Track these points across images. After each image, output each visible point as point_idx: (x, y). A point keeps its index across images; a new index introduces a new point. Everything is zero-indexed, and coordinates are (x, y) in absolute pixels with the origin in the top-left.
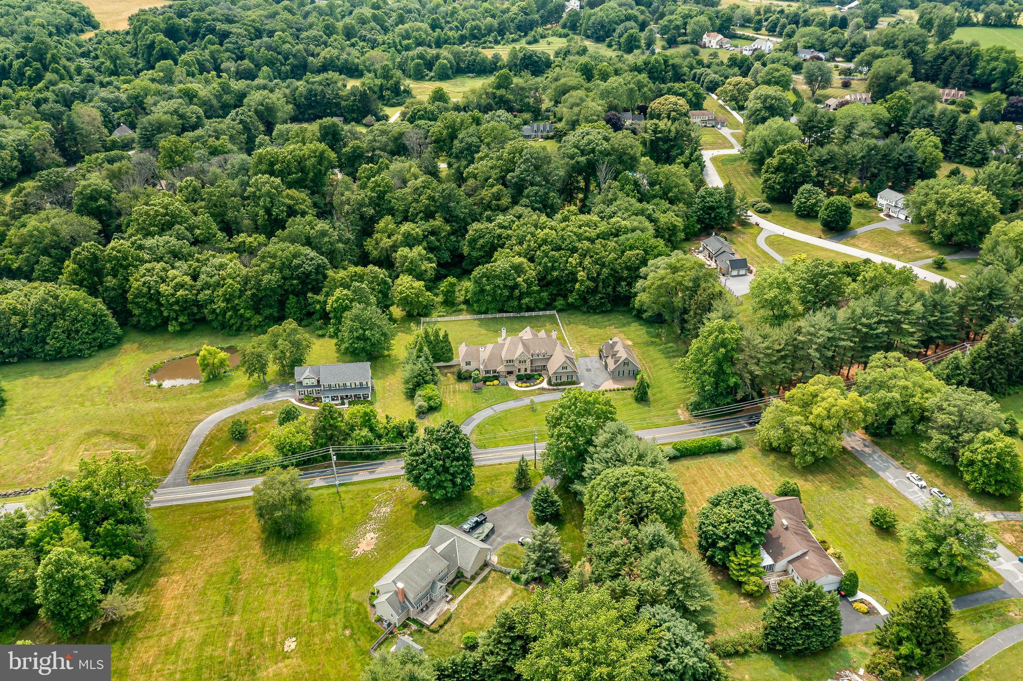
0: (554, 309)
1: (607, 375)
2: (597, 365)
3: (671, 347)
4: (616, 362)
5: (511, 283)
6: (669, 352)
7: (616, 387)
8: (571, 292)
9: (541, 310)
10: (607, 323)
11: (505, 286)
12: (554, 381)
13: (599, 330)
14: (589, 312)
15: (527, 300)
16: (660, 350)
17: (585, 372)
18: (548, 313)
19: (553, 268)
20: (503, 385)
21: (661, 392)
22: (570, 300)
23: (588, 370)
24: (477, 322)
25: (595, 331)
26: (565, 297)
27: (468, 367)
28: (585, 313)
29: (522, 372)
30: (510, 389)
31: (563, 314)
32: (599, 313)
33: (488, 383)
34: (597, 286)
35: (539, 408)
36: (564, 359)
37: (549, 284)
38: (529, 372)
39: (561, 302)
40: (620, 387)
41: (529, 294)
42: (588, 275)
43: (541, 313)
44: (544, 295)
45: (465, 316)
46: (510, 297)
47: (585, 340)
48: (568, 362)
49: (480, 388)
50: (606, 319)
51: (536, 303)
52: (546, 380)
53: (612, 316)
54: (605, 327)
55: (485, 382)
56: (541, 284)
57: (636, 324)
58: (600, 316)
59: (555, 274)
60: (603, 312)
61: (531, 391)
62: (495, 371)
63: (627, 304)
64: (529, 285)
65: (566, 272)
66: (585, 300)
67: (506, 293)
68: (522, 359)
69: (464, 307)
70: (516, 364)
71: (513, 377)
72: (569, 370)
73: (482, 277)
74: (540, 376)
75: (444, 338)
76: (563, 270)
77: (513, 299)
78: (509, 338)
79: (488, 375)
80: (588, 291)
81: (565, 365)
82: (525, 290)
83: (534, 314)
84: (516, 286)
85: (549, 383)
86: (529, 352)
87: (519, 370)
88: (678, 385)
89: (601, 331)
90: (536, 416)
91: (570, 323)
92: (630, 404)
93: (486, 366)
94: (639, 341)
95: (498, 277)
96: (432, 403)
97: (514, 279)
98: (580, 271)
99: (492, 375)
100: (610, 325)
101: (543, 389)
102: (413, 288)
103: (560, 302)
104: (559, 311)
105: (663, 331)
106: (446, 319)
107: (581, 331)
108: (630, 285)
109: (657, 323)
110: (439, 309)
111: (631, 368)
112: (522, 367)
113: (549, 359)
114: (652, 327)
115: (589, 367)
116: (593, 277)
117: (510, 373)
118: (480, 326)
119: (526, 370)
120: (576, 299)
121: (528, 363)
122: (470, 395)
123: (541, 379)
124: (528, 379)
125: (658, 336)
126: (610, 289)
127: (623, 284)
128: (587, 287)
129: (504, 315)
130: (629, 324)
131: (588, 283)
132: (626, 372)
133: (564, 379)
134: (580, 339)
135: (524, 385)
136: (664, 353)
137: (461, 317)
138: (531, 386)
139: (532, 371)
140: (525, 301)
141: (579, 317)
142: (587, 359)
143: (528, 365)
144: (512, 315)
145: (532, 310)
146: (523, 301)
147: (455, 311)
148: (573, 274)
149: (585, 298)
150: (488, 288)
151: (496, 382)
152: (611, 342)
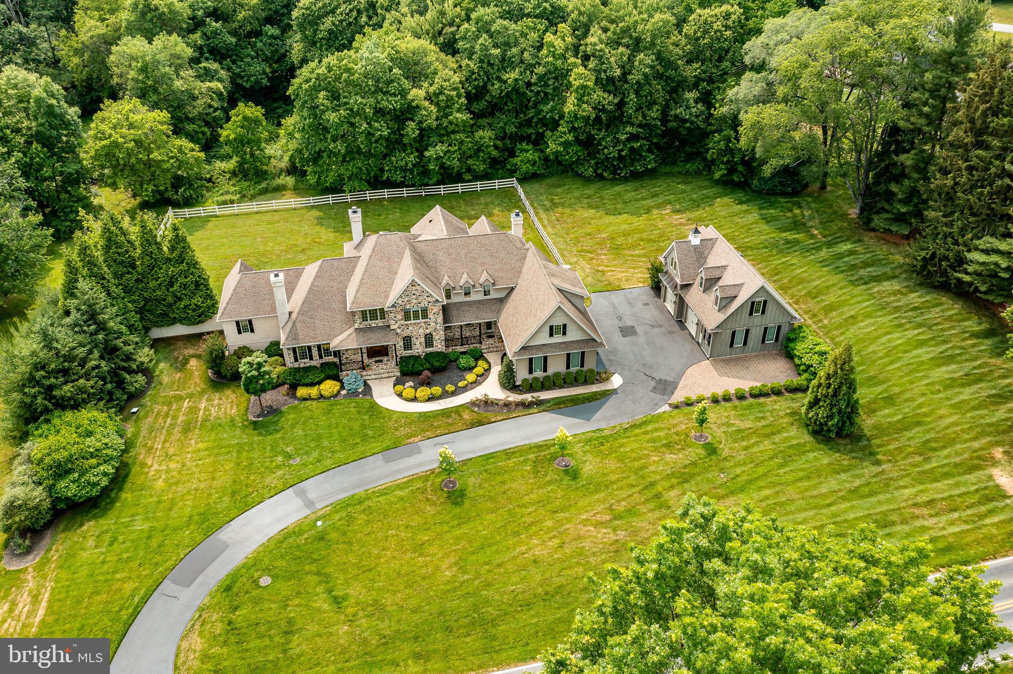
0: (511, 173)
1: (689, 346)
2: (651, 313)
3: (851, 253)
4: (725, 302)
5: (391, 103)
6: (854, 267)
7: (732, 383)
8: (554, 125)
9: (477, 178)
10: (650, 202)
11: (380, 112)
12: (521, 374)
13: (635, 219)
14: (600, 177)
15: (440, 149)
16: (823, 263)
17: (618, 337)
18: (497, 184)
19: (506, 62)
20: (353, 394)
21: (890, 400)
22: (552, 147)
23: (627, 331)
24: (316, 213)
25: (621, 222)
26: (538, 141)
27: (246, 339)
28: (588, 180)
29: (419, 349)
30: (375, 410)
31: (536, 186)
32: (625, 180)
33: (302, 392)
34: (621, 105)
35: (471, 482)
36: (555, 301)
37: (494, 109)
38: (439, 346)
39: (530, 155)
40: (746, 385)
41: (443, 133)
42: (597, 71)
43: (479, 186)
44: (485, 135)
45: (290, 201)
46: (395, 143)
47: (601, 243)
48: (568, 308)
49: (273, 411)
50: (644, 192)
51: (464, 157)
52: (497, 369)
53: (660, 185)
54: (648, 211)
55: (294, 387)
56: (475, 107)
57: (726, 200)
58: (629, 186)
59: (512, 76)
60: (635, 176)
61: (445, 413)
62: (323, 350)
63: (699, 155)
64: (445, 109)
65: (540, 70)
66: (588, 143)
67: (382, 129)
68: (413, 306)
69: (290, 181)
70: (396, 322)
71: (390, 367)
72: (573, 335)
73: (316, 89)
74: (479, 356)
75: (172, 249)
76: (531, 67)
77: (404, 148)
78: (372, 239)
79: (304, 363)
80: (598, 119)
81: (558, 321)
82: (432, 122)
83: (460, 187)
84: (408, 112)
85: (509, 381)
86: (436, 284)
87: (408, 343)
88: (943, 372)
89: (639, 222)
90: (463, 521)
91: (555, 205)
92: (800, 450)
93: (293, 334)
94: (756, 240)
95: (357, 87)
96: (68, 488)
97: (403, 93)
98: (575, 65)
99: (316, 362)
100: (659, 206)
101: (487, 403)
102: (131, 126)
103: (526, 156)
104: (523, 180)
105: (805, 212)
106: (236, 209)
107: (584, 222)
108: (707, 99)
109: (784, 194)
110: (225, 188)
111: (771, 319)
112: (417, 330)
113: (502, 301)
114: (772, 205)
115: (629, 322)
116: (611, 80)
117: (378, 353)
118: (320, 221)
119: (429, 340)
120: (566, 144)
121: (435, 319)
122: (239, 437)
123: (482, 365)
124: (436, 371)
125: (797, 225)
126: (654, 113)
127: (691, 95)
128: (599, 108)
129: (386, 193)
130: (708, 200)
131: (599, 95)
132: (756, 335)
133: (557, 366)
134: (588, 243)
135: (424, 391)
136: (838, 270)
137: (276, 203)
138: (445, 395)
139: (449, 341)
140: (436, 151)
141: (577, 190)
142: (617, 298)
143: (435, 323)
144: (405, 192)
145: (458, 178)
146: (430, 153)
147: (265, 191)
148: (560, 76)
149: (590, 138)
150: (332, 117)
151: (329, 387)
152: (695, 240)
